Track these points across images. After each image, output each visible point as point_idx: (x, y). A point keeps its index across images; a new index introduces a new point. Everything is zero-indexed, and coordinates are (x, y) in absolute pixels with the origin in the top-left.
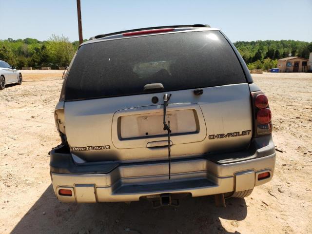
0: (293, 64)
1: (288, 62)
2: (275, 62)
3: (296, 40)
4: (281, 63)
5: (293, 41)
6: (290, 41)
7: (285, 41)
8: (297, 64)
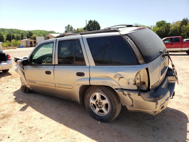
0: (29, 43)
1: (27, 42)
2: (19, 42)
3: (19, 29)
4: (23, 42)
5: (17, 30)
6: (15, 29)
7: (13, 29)
8: (31, 43)
